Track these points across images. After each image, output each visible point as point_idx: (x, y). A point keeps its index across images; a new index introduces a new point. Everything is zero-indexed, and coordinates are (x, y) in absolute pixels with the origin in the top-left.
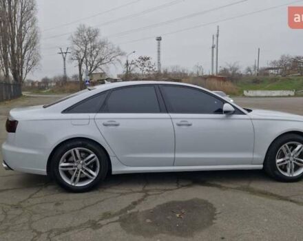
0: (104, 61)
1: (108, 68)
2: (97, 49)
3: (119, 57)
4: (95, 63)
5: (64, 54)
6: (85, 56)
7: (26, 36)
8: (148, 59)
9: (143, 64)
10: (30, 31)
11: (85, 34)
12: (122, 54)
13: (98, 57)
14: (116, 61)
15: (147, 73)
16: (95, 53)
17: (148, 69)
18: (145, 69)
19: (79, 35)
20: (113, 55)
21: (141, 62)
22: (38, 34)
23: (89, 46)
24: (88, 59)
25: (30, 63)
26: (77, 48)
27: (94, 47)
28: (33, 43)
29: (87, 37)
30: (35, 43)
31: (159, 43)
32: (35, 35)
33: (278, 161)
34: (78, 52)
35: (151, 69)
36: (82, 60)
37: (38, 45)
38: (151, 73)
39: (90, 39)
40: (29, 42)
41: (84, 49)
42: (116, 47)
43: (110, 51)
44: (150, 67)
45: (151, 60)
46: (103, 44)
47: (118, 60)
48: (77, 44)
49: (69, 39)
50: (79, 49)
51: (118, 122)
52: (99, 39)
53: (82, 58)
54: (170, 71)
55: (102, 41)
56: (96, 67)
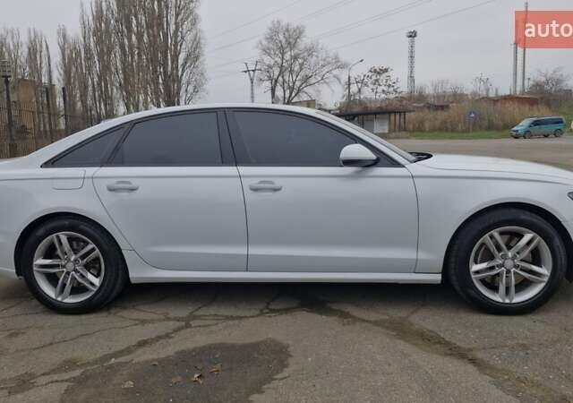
0: (312, 81)
1: (319, 91)
2: (300, 61)
3: (336, 72)
4: (298, 83)
5: (252, 73)
6: (281, 73)
7: (184, 46)
8: (386, 70)
9: (377, 80)
10: (189, 37)
11: (281, 37)
12: (343, 66)
13: (302, 73)
14: (332, 79)
15: (383, 96)
16: (297, 68)
17: (385, 89)
18: (380, 89)
19: (271, 38)
20: (326, 69)
21: (374, 78)
22: (202, 41)
23: (287, 56)
24: (287, 78)
25: (191, 88)
26: (268, 60)
27: (295, 58)
28: (194, 57)
29: (284, 41)
30: (197, 58)
31: (413, 42)
32: (197, 43)
33: (475, 267)
34: (270, 67)
35: (391, 89)
36: (276, 81)
37: (201, 59)
38: (392, 96)
39: (289, 43)
40: (188, 56)
41: (279, 61)
42: (331, 54)
43: (321, 63)
44: (389, 86)
45: (390, 73)
46: (310, 51)
47: (335, 76)
48: (269, 54)
49: (257, 47)
50: (272, 62)
51: (135, 183)
52: (304, 43)
53: (276, 77)
54: (429, 91)
55: (309, 45)
56: (299, 91)
